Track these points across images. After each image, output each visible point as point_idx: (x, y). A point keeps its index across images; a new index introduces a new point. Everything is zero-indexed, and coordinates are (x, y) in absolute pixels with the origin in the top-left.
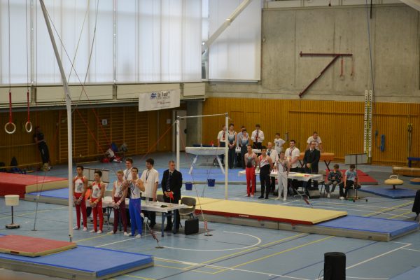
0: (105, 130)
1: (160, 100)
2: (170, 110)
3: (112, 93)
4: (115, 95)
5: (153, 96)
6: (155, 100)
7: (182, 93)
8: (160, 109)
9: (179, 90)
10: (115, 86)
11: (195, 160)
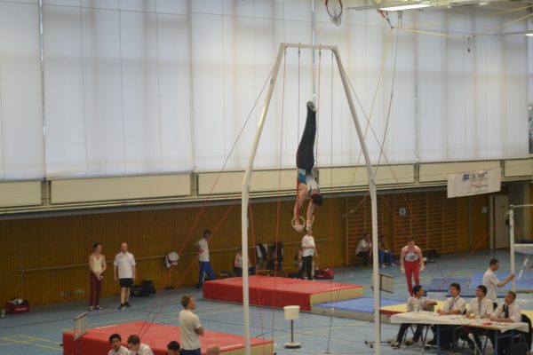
0: (402, 223)
1: (475, 183)
2: (487, 196)
3: (412, 175)
4: (417, 177)
5: (466, 177)
6: (468, 182)
7: (503, 173)
8: (474, 194)
9: (500, 170)
10: (417, 166)
11: (527, 260)
